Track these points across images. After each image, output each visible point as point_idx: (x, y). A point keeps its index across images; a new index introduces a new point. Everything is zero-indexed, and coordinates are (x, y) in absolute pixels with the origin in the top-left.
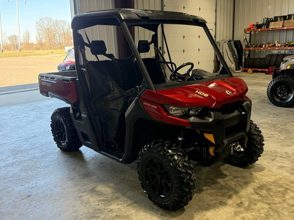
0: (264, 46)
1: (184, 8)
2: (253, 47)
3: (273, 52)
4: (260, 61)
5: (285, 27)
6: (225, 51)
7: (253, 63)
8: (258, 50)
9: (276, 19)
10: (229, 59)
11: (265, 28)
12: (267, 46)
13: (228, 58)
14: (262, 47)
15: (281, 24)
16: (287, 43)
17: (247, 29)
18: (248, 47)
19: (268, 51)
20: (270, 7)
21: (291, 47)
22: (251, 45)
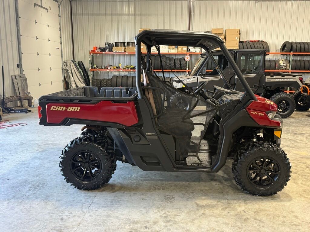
0: (109, 68)
1: (36, 22)
2: (99, 69)
3: (115, 74)
4: (106, 82)
5: (126, 52)
6: (74, 71)
7: (101, 84)
8: (101, 72)
9: (117, 44)
10: (78, 80)
11: (109, 51)
12: (112, 68)
13: (77, 78)
14: (108, 68)
15: (123, 49)
16: (128, 66)
17: (91, 51)
18: (94, 68)
19: (110, 73)
20: (108, 33)
21: (133, 70)
22: (96, 66)
